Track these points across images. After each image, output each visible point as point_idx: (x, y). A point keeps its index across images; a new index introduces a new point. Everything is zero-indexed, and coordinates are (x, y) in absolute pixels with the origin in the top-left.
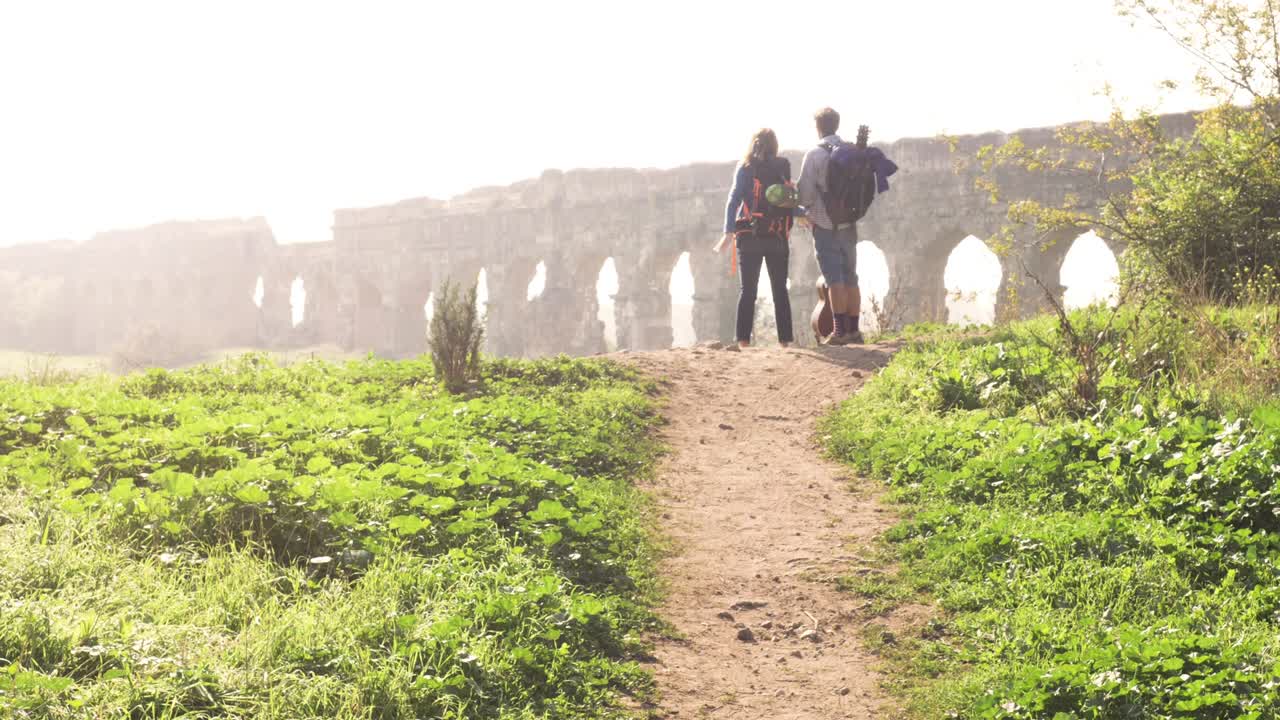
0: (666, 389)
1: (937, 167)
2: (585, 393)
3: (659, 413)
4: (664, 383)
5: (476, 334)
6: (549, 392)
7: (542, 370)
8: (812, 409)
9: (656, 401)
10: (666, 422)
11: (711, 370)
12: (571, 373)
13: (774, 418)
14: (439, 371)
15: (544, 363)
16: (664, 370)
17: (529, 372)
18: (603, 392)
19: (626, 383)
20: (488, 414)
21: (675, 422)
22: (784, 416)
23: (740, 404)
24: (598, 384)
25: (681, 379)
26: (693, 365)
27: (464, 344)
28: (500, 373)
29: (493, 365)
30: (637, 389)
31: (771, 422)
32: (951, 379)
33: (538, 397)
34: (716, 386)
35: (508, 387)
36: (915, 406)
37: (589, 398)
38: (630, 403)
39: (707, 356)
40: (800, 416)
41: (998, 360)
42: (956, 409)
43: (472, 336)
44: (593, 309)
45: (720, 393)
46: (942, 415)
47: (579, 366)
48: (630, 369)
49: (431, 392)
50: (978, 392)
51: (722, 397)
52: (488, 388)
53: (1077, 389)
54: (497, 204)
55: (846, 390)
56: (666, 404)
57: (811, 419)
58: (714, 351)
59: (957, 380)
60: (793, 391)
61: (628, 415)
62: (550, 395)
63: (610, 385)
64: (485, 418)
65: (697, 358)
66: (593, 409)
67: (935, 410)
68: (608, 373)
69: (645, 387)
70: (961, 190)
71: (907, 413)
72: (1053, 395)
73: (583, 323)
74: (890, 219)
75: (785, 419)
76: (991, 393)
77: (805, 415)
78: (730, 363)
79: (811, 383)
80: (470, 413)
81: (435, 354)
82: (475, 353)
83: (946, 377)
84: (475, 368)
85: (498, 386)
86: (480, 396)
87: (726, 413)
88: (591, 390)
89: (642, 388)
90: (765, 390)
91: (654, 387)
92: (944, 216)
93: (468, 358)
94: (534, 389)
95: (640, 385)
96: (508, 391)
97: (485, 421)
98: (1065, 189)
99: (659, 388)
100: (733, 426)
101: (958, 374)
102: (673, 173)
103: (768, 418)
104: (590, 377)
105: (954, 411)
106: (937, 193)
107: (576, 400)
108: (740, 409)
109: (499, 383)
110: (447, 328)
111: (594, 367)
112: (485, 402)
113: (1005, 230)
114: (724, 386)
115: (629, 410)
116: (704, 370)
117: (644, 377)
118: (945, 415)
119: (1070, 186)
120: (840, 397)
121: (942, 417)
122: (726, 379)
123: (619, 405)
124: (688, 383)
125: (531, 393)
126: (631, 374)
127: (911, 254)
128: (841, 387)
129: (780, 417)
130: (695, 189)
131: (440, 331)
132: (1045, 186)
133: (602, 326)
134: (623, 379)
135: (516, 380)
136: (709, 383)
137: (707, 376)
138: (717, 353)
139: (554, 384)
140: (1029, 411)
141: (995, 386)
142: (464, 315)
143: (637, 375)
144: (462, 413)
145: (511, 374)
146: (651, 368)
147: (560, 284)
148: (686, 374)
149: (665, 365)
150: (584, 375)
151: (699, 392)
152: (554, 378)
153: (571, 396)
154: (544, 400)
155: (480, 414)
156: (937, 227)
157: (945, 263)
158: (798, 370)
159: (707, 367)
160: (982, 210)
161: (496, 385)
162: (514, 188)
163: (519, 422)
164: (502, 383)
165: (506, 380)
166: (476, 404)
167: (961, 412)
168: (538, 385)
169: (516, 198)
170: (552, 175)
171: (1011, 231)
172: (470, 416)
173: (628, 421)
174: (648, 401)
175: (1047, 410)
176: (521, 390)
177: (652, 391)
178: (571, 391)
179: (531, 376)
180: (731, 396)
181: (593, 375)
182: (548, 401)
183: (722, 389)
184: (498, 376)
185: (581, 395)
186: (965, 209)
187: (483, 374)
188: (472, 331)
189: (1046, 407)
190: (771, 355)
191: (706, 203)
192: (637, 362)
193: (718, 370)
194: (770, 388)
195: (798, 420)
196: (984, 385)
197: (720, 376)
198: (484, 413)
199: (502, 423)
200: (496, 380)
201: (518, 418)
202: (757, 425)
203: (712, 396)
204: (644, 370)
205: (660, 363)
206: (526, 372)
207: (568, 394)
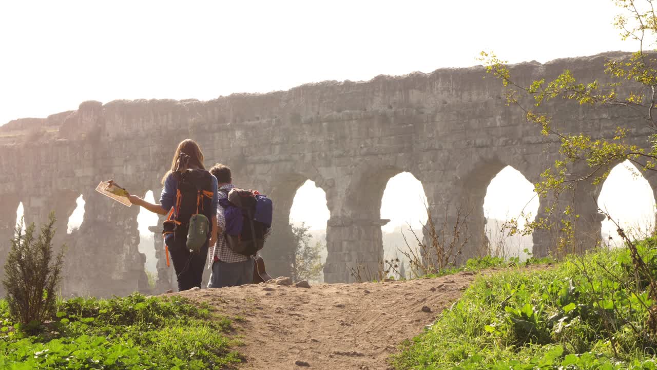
0: (241, 326)
1: (475, 98)
2: (162, 332)
3: (235, 351)
4: (239, 321)
5: (51, 274)
6: (125, 331)
7: (117, 309)
8: (385, 345)
9: (232, 339)
10: (244, 360)
11: (282, 307)
12: (145, 311)
13: (348, 354)
14: (14, 312)
15: (118, 302)
16: (237, 308)
17: (105, 311)
18: (180, 330)
19: (202, 321)
20: (70, 355)
21: (253, 359)
22: (358, 352)
23: (314, 340)
24: (174, 323)
25: (254, 315)
26: (265, 301)
27: (40, 285)
28: (76, 313)
29: (68, 305)
30: (212, 326)
31: (346, 358)
32: (522, 313)
33: (116, 337)
34: (289, 322)
35: (84, 327)
36: (490, 341)
37: (165, 336)
38: (207, 342)
39: (277, 293)
40: (373, 351)
41: (569, 294)
42: (530, 344)
43: (48, 276)
44: (134, 241)
45: (294, 330)
46: (516, 351)
47: (154, 304)
48: (204, 306)
49: (7, 333)
50: (551, 327)
51: (296, 334)
52: (65, 329)
53: (649, 323)
54: (36, 136)
55: (417, 325)
56: (242, 341)
57: (385, 355)
58: (285, 288)
59: (529, 315)
60: (365, 327)
61: (206, 353)
62: (126, 335)
63: (186, 323)
64: (68, 359)
65: (268, 294)
66: (171, 347)
67: (508, 345)
68: (182, 311)
69: (220, 325)
70: (498, 121)
71: (482, 348)
72: (626, 329)
73: (124, 255)
74: (428, 150)
75: (360, 355)
76: (564, 328)
77: (379, 350)
78: (300, 299)
79: (383, 318)
80: (52, 354)
81: (11, 295)
82: (51, 294)
83: (518, 312)
84: (52, 309)
85: (74, 327)
86: (58, 337)
87: (301, 350)
88: (167, 328)
89: (218, 326)
90: (337, 326)
91: (229, 325)
92: (482, 147)
93: (45, 297)
94: (110, 329)
95: (215, 323)
96: (85, 331)
97: (67, 362)
98: (600, 119)
99: (234, 326)
100: (310, 363)
101: (530, 310)
102: (212, 104)
103: (342, 354)
104: (165, 315)
105: (528, 346)
106: (474, 123)
107: (154, 340)
108: (315, 345)
109: (76, 322)
110: (23, 270)
111: (168, 306)
112: (64, 343)
113: (558, 164)
114: (297, 323)
115: (207, 349)
116: (276, 307)
117: (218, 315)
118: (520, 350)
119: (605, 116)
120: (412, 332)
121: (517, 352)
122: (299, 315)
123: (197, 343)
124: (261, 320)
125: (108, 333)
126: (205, 311)
127: (449, 184)
128: (412, 322)
129: (355, 353)
130: (235, 121)
131: (15, 271)
132: (581, 117)
133: (143, 258)
134: (197, 318)
135: (92, 319)
136: (281, 319)
137: (279, 312)
138: (288, 289)
139: (130, 323)
140: (603, 346)
141: (567, 321)
142: (40, 256)
143: (211, 313)
144: (43, 356)
145: (86, 314)
146: (225, 305)
147: (100, 218)
148: (259, 311)
149: (237, 302)
150: (159, 314)
151: (273, 329)
152: (129, 317)
153: (148, 335)
154: (121, 339)
155: (61, 355)
156: (475, 158)
157: (484, 193)
158: (368, 305)
159: (278, 304)
160: (520, 140)
161: (73, 326)
162: (53, 120)
163: (101, 362)
164: (79, 323)
165: (82, 320)
166: (56, 345)
167: (535, 347)
168: (115, 324)
169: (54, 130)
170: (89, 107)
171: (563, 166)
172: (52, 357)
173: (205, 359)
174: (225, 339)
175: (621, 344)
176: (98, 330)
177: (227, 329)
178: (147, 330)
179: (107, 315)
180: (305, 333)
181: (168, 313)
182: (126, 340)
183: (296, 326)
184: (74, 316)
185: (158, 334)
186: (502, 140)
187: (59, 314)
188: (48, 272)
189: (621, 341)
190: (340, 291)
191: (246, 135)
192: (209, 299)
193: (290, 306)
194: (343, 324)
195: (372, 356)
196: (557, 319)
197: (292, 313)
198: (66, 355)
199: (85, 364)
200: (72, 320)
201: (101, 358)
202: (332, 361)
203: (286, 333)
204: (217, 308)
205: (232, 300)
206: (101, 311)
207: (145, 333)
